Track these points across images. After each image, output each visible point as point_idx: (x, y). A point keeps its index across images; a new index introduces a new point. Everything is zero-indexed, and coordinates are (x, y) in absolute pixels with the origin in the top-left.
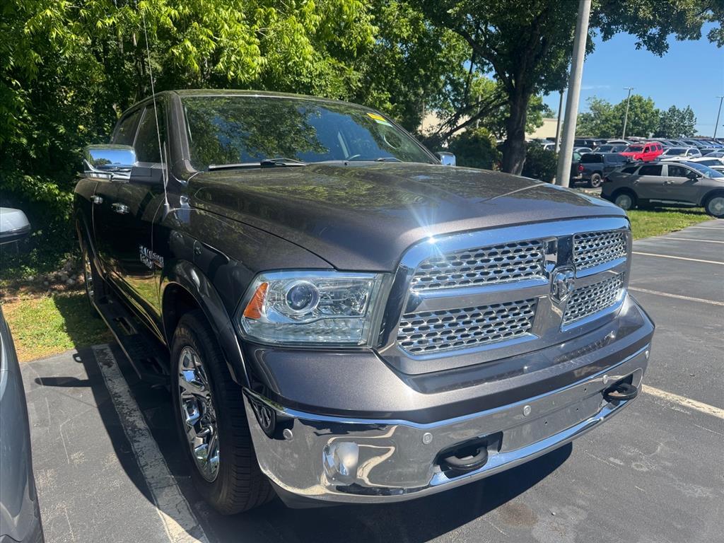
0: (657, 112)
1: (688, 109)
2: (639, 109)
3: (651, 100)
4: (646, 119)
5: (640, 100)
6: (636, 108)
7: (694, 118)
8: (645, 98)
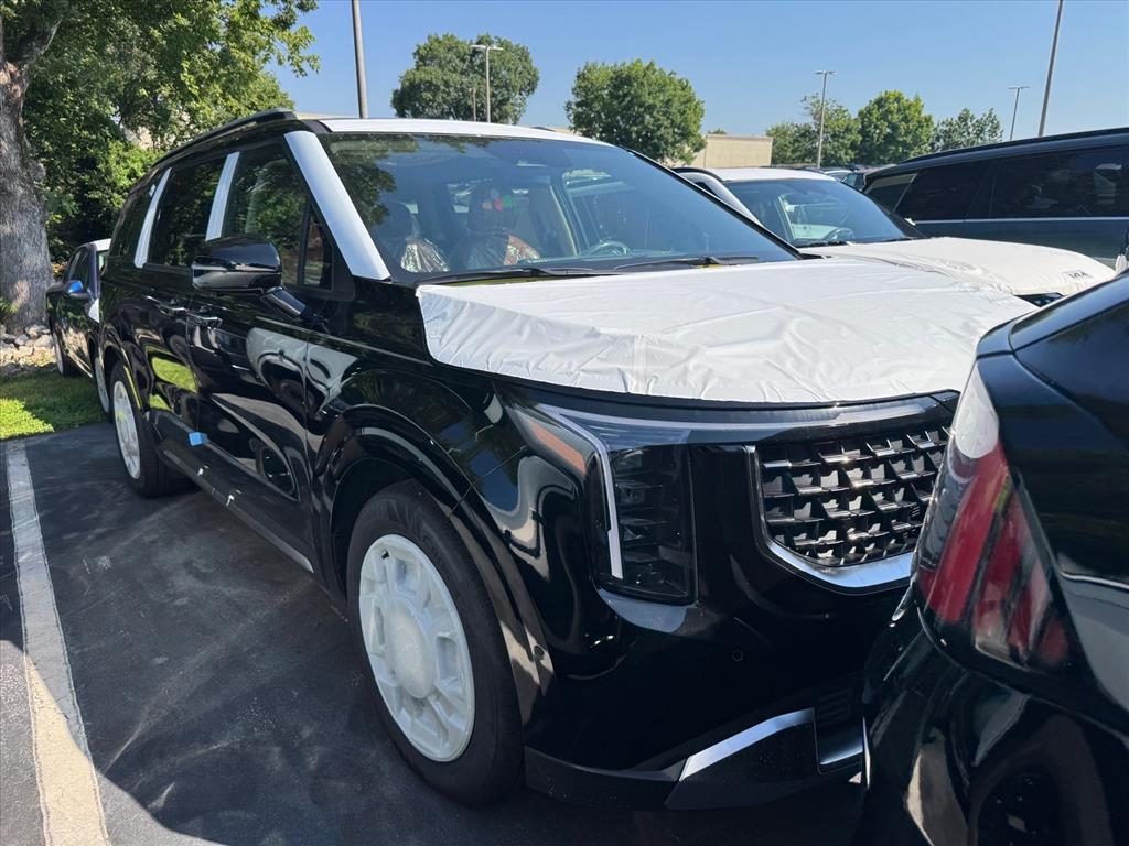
0: (928, 120)
1: (990, 115)
2: (896, 116)
3: (917, 100)
4: (908, 132)
5: (898, 99)
6: (891, 113)
7: (998, 132)
8: (908, 97)
